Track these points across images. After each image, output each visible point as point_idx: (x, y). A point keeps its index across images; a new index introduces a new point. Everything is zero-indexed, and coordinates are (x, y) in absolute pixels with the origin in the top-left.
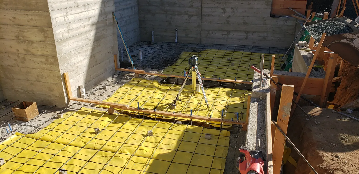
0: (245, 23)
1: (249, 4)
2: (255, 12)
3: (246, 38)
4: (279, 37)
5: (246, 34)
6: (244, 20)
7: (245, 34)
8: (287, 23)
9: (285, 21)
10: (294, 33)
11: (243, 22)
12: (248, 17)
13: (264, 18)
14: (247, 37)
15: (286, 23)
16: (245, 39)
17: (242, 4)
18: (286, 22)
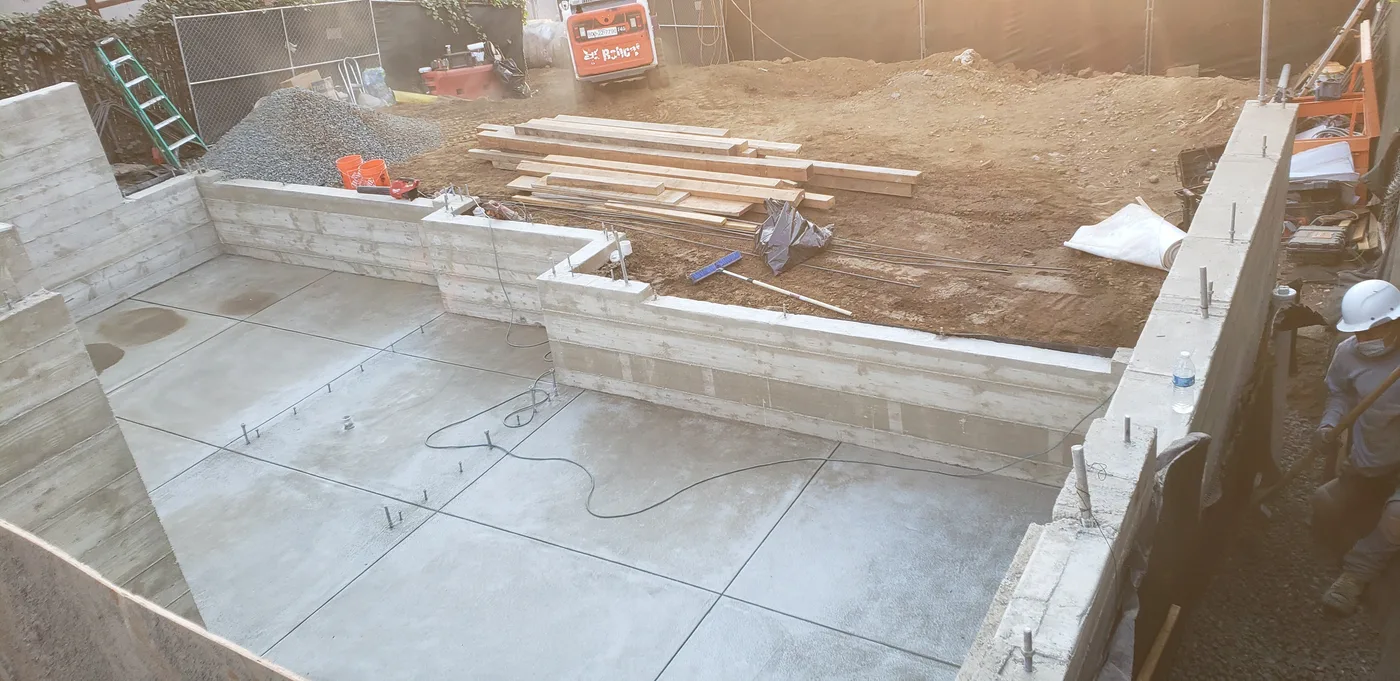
0: (64, 254)
1: (44, 191)
2: (75, 209)
3: (92, 296)
4: (177, 248)
5: (86, 283)
6: (57, 246)
7: (80, 286)
8: (177, 200)
9: (170, 197)
10: (207, 220)
11: (56, 253)
12: (61, 230)
13: (109, 213)
14: (92, 291)
15: (175, 202)
16: (90, 300)
17: (21, 198)
18: (174, 198)
